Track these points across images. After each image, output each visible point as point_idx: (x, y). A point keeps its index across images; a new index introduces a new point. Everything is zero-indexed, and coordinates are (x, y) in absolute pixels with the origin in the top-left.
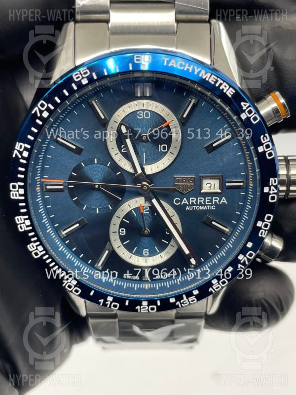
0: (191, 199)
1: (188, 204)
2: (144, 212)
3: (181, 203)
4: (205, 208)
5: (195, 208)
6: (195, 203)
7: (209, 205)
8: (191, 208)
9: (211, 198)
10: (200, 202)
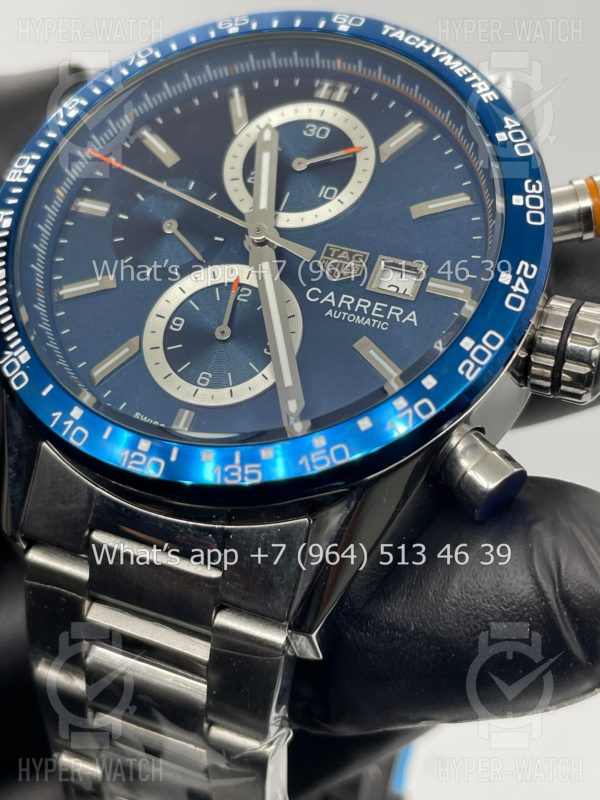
0: (344, 296)
1: (334, 305)
2: (238, 299)
3: (320, 300)
4: (368, 322)
5: (347, 316)
6: (349, 308)
7: (375, 318)
8: (337, 315)
9: (386, 305)
10: (361, 309)
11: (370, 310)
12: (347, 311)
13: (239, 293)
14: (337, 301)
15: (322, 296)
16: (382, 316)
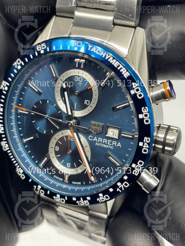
2: (71, 140)
3: (93, 140)
4: (107, 146)
5: (101, 145)
6: (101, 142)
7: (109, 145)
8: (99, 144)
9: (111, 141)
10: (105, 142)
11: (107, 142)
13: (71, 138)
14: (98, 140)
15: (93, 138)
16: (111, 144)
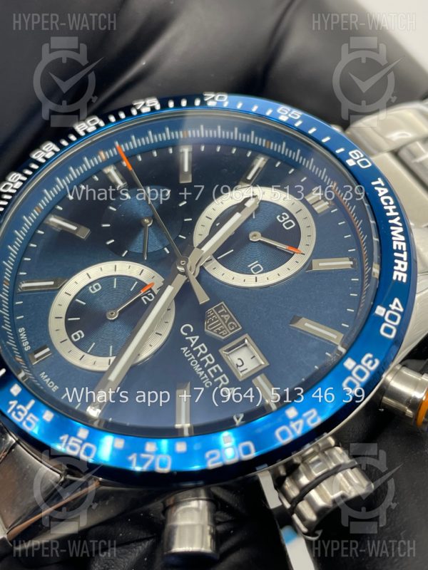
0: (203, 345)
1: (192, 346)
2: (143, 298)
3: (187, 336)
4: (201, 373)
5: (193, 359)
6: (199, 355)
7: (208, 374)
8: (187, 354)
9: (221, 371)
10: (205, 361)
11: (210, 366)
12: (196, 356)
13: (146, 295)
14: (196, 344)
15: (190, 334)
16: (213, 376)
